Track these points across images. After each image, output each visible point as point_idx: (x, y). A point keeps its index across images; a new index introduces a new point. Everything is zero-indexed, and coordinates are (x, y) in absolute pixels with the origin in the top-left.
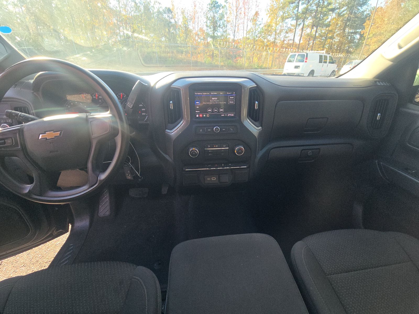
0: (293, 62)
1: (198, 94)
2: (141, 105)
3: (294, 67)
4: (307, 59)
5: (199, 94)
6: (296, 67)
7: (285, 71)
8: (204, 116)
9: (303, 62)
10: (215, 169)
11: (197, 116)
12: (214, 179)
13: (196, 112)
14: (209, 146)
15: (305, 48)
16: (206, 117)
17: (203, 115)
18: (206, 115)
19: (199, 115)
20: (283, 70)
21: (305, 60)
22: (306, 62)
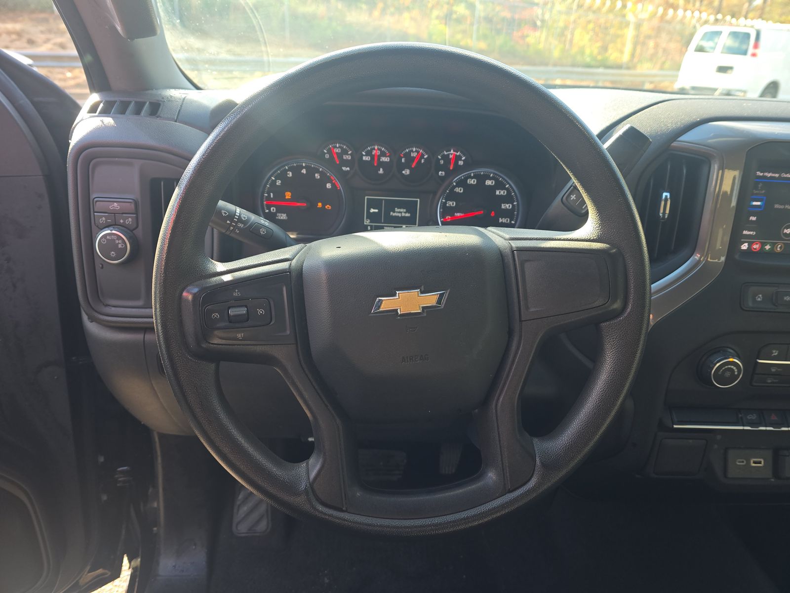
0: (713, 52)
1: (766, 174)
2: (502, 193)
3: (715, 68)
4: (756, 46)
5: (769, 175)
6: (723, 69)
7: (684, 80)
8: (768, 247)
9: (745, 53)
10: (771, 429)
11: (745, 247)
12: (758, 463)
13: (745, 232)
14: (775, 353)
15: (740, 13)
16: (772, 254)
17: (763, 245)
18: (773, 245)
19: (750, 244)
20: (677, 76)
21: (751, 50)
22: (754, 55)
